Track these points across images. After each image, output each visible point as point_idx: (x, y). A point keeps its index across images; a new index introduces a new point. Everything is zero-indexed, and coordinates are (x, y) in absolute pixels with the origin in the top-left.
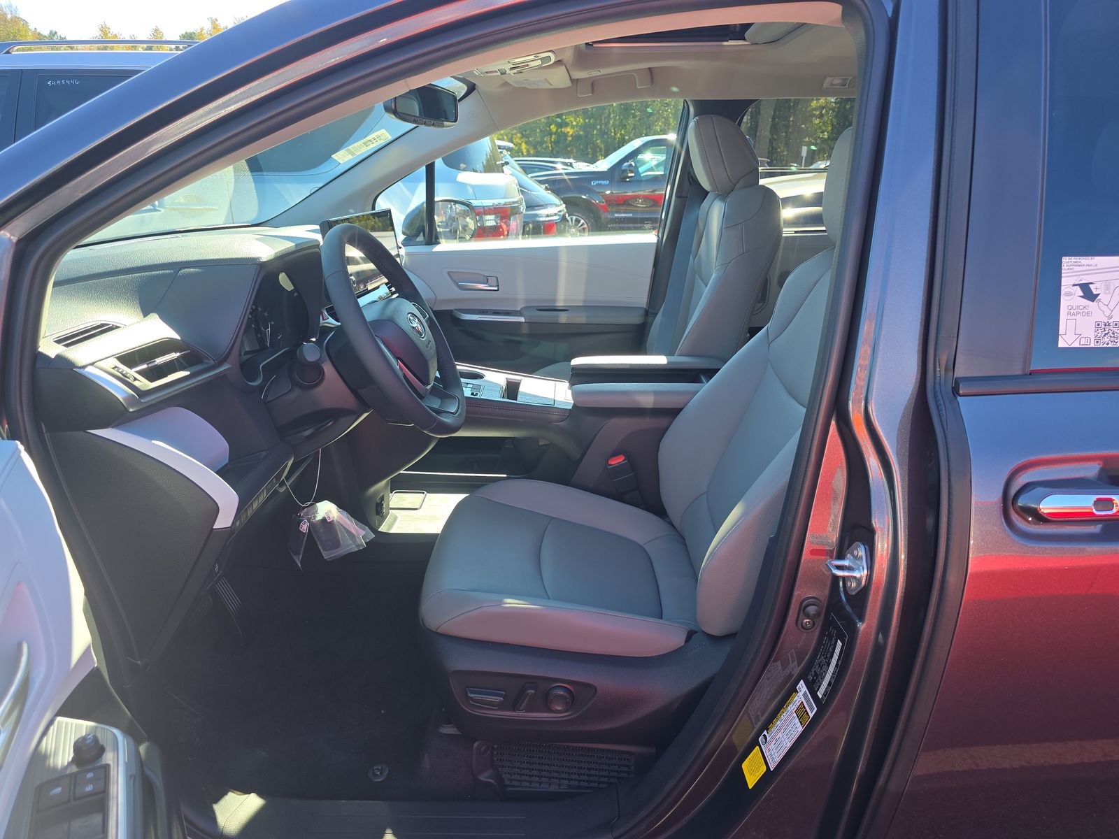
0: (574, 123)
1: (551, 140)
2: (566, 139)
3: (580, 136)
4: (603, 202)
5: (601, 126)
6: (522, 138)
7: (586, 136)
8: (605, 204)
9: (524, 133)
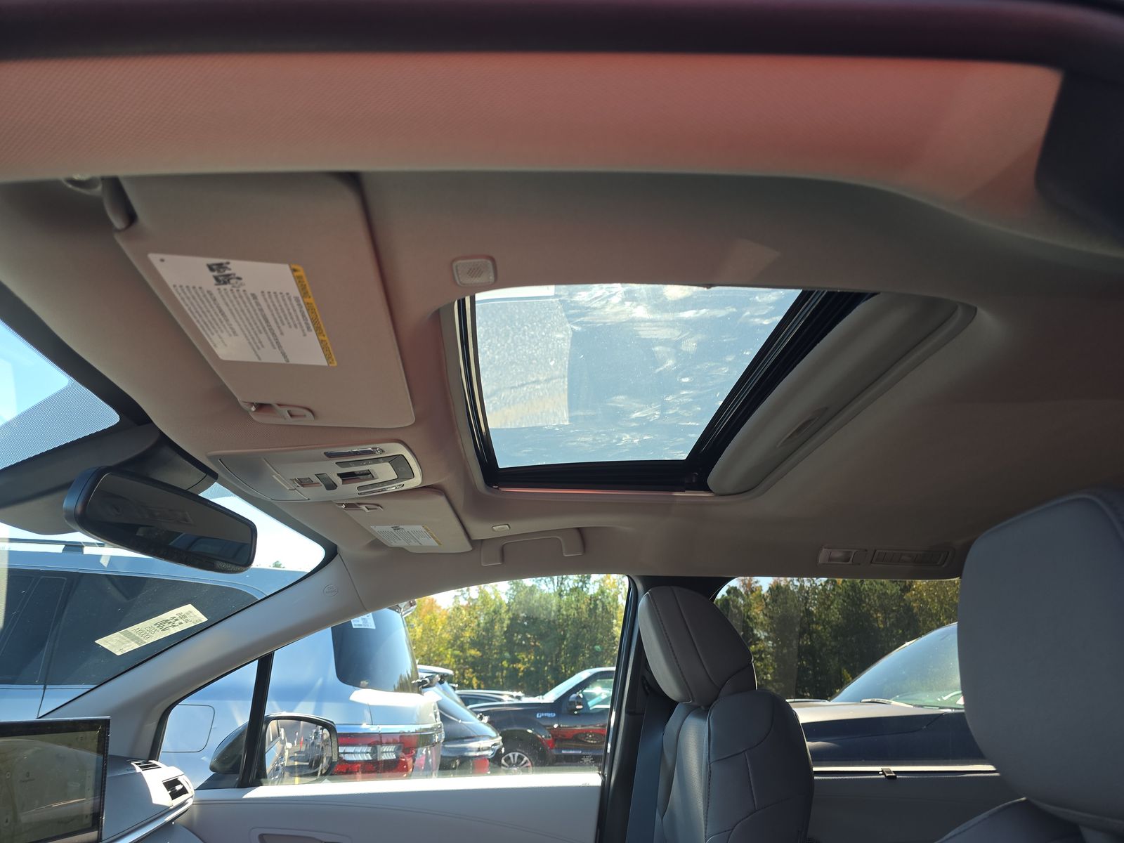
0: (526, 660)
1: (502, 675)
2: (518, 675)
3: (531, 671)
4: (549, 737)
5: (552, 662)
6: (473, 673)
7: (537, 672)
8: (551, 739)
9: (476, 668)
